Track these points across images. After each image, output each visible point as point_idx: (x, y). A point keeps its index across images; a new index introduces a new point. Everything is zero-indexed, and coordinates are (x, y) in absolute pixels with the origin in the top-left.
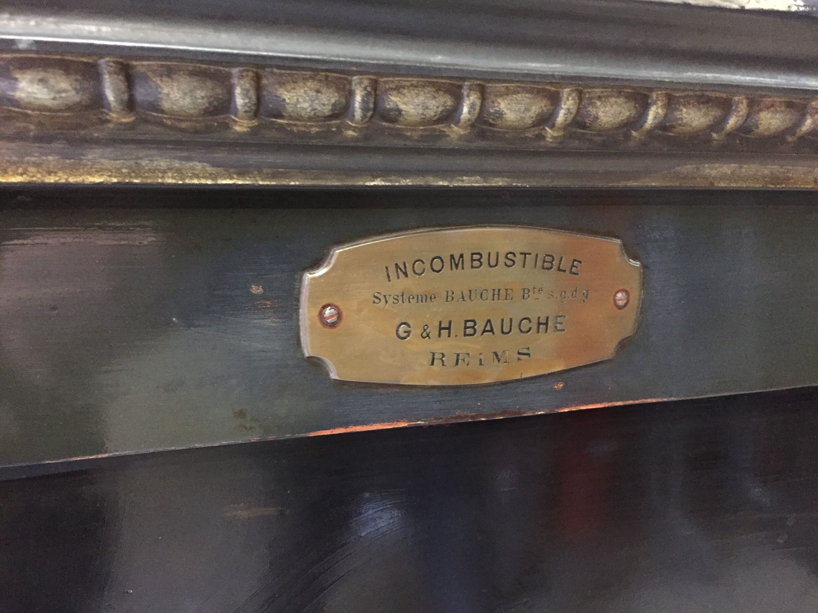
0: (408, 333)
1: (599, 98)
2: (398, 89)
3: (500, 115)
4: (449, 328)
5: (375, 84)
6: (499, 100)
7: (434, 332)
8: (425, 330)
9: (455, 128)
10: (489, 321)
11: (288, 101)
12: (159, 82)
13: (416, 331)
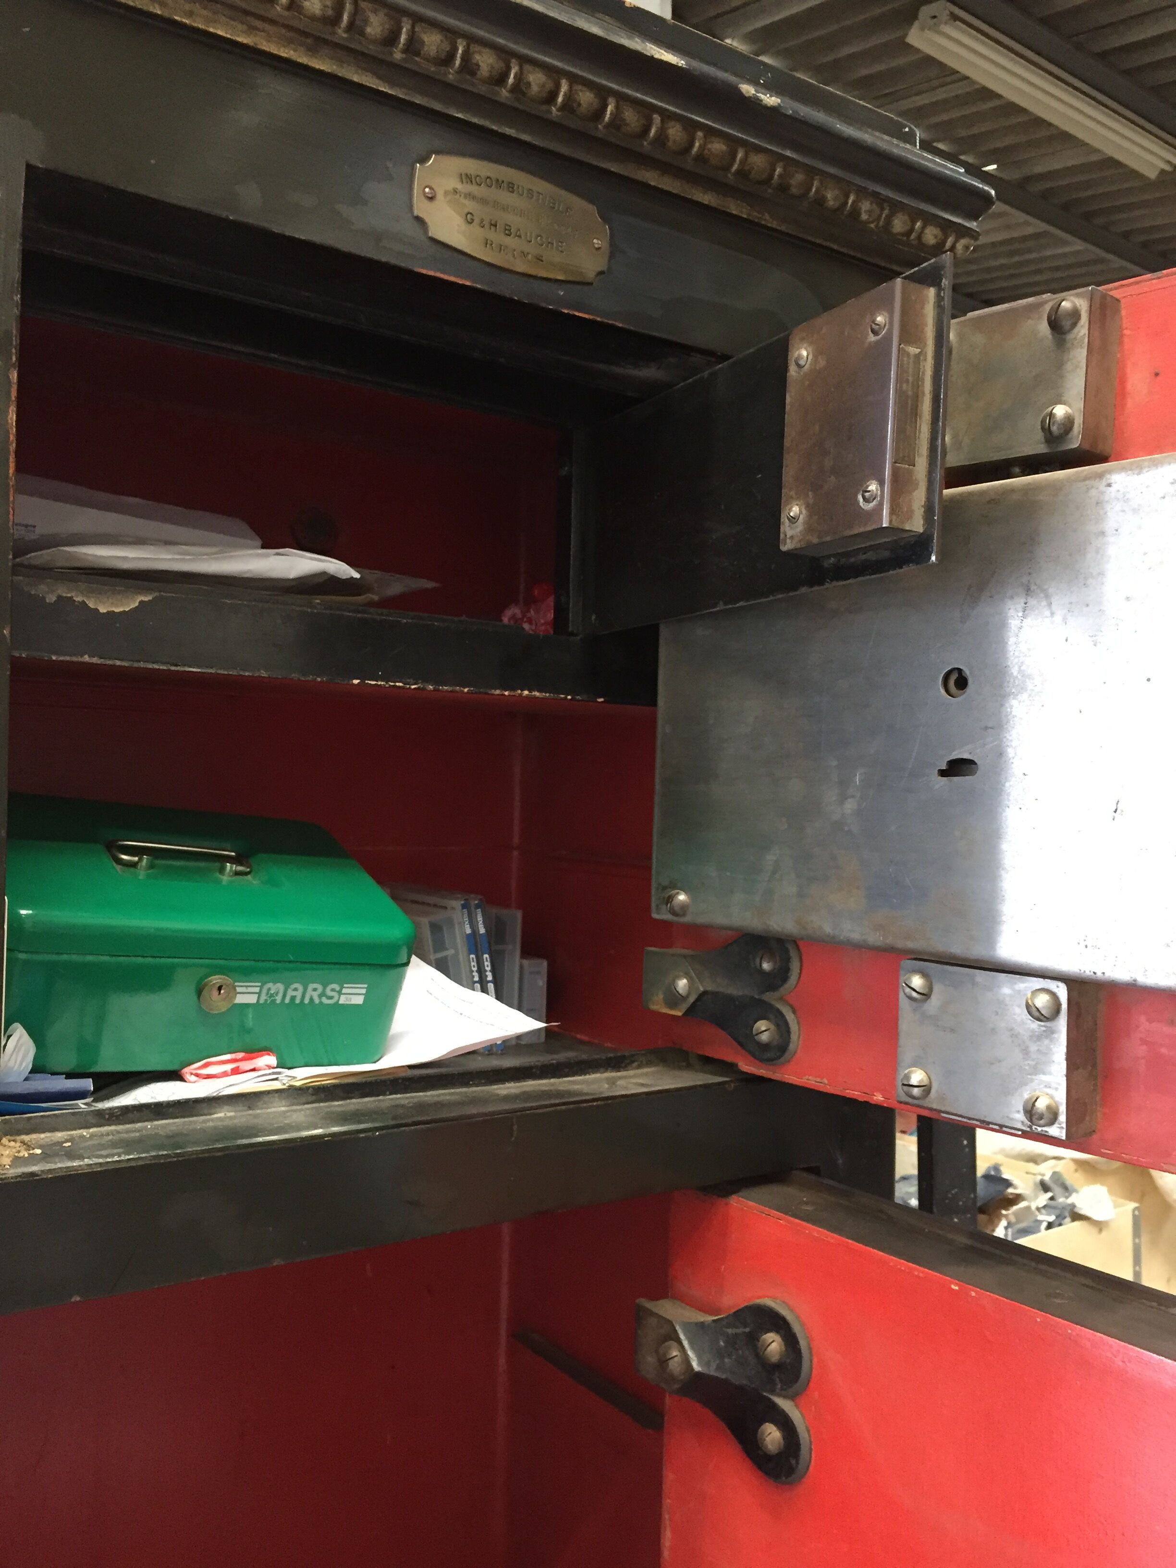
0: (473, 220)
1: (581, 91)
2: (480, 53)
3: (529, 84)
4: (496, 226)
5: (468, 46)
6: (530, 75)
7: (487, 226)
8: (482, 222)
9: (504, 91)
10: (519, 230)
11: (426, 43)
12: (370, 15)
13: (477, 221)
